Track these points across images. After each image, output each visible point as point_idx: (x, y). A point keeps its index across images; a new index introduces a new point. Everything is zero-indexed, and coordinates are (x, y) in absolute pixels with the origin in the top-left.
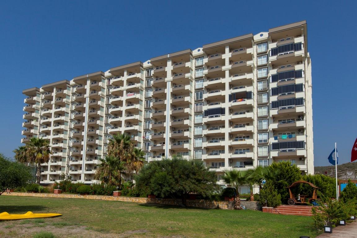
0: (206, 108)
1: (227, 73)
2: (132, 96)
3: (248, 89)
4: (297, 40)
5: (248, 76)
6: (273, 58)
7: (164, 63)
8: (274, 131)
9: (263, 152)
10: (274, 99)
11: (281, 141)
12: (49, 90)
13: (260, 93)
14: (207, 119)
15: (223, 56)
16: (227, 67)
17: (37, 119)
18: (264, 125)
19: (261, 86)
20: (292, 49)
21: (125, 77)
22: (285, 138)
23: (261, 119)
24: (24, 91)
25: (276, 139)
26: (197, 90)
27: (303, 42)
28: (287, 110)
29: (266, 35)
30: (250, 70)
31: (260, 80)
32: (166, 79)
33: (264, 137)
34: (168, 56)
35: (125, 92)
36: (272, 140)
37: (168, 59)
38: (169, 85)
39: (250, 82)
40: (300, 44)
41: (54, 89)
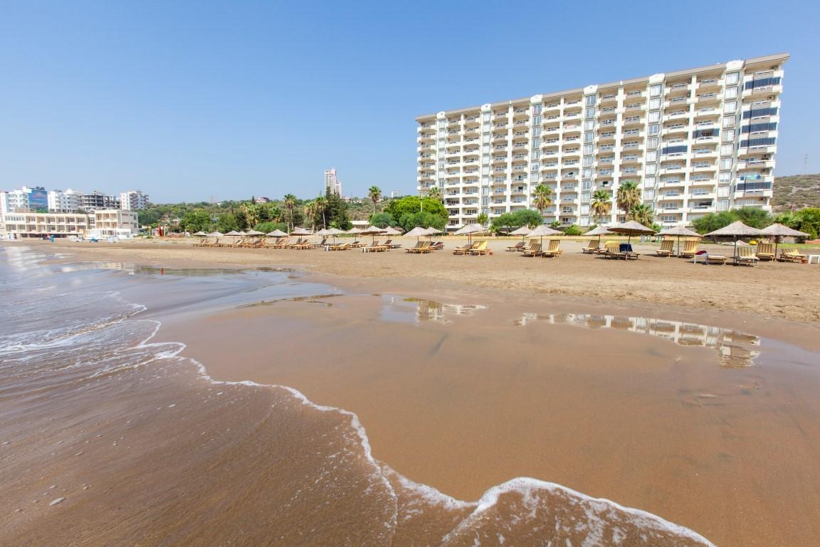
0: (664, 145)
1: (692, 107)
2: (571, 129)
3: (715, 126)
4: (777, 74)
5: (716, 111)
6: (748, 93)
7: (614, 92)
8: (741, 171)
9: (724, 192)
10: (744, 137)
11: (748, 182)
12: (453, 118)
13: (726, 129)
14: (663, 158)
15: (690, 87)
16: (693, 100)
17: (434, 152)
18: (727, 165)
19: (727, 122)
20: (770, 84)
21: (562, 107)
22: (752, 178)
23: (724, 158)
24: (417, 118)
25: (742, 179)
26: (651, 124)
27: (782, 77)
28: (758, 149)
29: (739, 64)
30: (717, 104)
31: (727, 115)
32: (616, 111)
33: (727, 176)
34: (621, 83)
35: (561, 124)
36: (739, 181)
37: (621, 87)
38: (619, 117)
39: (716, 118)
40: (778, 78)
41: (462, 117)
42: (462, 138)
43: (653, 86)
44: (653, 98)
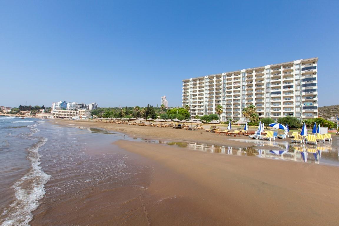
0: (272, 91)
1: (282, 77)
2: (236, 85)
3: (291, 84)
4: (314, 65)
5: (291, 79)
6: (303, 72)
7: (252, 71)
8: (303, 102)
9: (298, 110)
10: (304, 88)
11: (307, 106)
12: (195, 80)
13: (296, 85)
14: (272, 96)
15: (280, 70)
16: (282, 74)
17: (188, 92)
18: (299, 99)
19: (297, 82)
20: (312, 69)
21: (233, 77)
22: (308, 104)
23: (297, 96)
24: (183, 80)
25: (304, 105)
26: (267, 83)
27: (316, 66)
28: (309, 93)
29: (299, 61)
30: (292, 76)
31: (296, 80)
32: (253, 78)
33: (299, 103)
34: (254, 69)
35: (233, 83)
36: (303, 106)
37: (254, 70)
38: (254, 81)
39: (292, 81)
40: (315, 67)
41: (198, 80)
42: (198, 87)
43: (267, 69)
44: (267, 74)
